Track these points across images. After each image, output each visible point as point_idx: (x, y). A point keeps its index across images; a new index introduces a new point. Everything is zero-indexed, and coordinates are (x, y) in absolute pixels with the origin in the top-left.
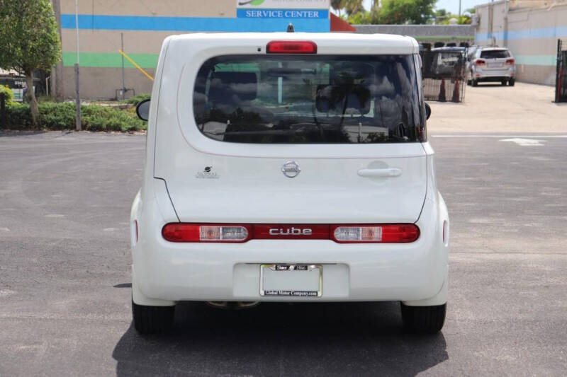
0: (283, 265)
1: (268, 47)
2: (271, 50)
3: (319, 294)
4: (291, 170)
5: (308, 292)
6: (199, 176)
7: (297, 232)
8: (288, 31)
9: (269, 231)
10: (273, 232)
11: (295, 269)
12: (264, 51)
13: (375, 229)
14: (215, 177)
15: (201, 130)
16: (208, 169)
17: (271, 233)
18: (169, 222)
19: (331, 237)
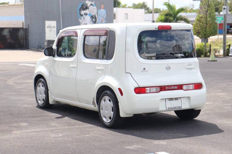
0: (172, 99)
1: (158, 28)
2: (159, 29)
3: (182, 108)
4: (168, 68)
5: (179, 107)
6: (142, 71)
7: (173, 88)
8: (153, 22)
9: (166, 88)
10: (167, 88)
11: (175, 100)
12: (157, 29)
13: (191, 85)
14: (147, 71)
15: (141, 56)
16: (144, 69)
17: (166, 89)
18: (136, 87)
19: (182, 89)
